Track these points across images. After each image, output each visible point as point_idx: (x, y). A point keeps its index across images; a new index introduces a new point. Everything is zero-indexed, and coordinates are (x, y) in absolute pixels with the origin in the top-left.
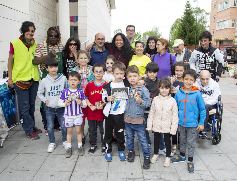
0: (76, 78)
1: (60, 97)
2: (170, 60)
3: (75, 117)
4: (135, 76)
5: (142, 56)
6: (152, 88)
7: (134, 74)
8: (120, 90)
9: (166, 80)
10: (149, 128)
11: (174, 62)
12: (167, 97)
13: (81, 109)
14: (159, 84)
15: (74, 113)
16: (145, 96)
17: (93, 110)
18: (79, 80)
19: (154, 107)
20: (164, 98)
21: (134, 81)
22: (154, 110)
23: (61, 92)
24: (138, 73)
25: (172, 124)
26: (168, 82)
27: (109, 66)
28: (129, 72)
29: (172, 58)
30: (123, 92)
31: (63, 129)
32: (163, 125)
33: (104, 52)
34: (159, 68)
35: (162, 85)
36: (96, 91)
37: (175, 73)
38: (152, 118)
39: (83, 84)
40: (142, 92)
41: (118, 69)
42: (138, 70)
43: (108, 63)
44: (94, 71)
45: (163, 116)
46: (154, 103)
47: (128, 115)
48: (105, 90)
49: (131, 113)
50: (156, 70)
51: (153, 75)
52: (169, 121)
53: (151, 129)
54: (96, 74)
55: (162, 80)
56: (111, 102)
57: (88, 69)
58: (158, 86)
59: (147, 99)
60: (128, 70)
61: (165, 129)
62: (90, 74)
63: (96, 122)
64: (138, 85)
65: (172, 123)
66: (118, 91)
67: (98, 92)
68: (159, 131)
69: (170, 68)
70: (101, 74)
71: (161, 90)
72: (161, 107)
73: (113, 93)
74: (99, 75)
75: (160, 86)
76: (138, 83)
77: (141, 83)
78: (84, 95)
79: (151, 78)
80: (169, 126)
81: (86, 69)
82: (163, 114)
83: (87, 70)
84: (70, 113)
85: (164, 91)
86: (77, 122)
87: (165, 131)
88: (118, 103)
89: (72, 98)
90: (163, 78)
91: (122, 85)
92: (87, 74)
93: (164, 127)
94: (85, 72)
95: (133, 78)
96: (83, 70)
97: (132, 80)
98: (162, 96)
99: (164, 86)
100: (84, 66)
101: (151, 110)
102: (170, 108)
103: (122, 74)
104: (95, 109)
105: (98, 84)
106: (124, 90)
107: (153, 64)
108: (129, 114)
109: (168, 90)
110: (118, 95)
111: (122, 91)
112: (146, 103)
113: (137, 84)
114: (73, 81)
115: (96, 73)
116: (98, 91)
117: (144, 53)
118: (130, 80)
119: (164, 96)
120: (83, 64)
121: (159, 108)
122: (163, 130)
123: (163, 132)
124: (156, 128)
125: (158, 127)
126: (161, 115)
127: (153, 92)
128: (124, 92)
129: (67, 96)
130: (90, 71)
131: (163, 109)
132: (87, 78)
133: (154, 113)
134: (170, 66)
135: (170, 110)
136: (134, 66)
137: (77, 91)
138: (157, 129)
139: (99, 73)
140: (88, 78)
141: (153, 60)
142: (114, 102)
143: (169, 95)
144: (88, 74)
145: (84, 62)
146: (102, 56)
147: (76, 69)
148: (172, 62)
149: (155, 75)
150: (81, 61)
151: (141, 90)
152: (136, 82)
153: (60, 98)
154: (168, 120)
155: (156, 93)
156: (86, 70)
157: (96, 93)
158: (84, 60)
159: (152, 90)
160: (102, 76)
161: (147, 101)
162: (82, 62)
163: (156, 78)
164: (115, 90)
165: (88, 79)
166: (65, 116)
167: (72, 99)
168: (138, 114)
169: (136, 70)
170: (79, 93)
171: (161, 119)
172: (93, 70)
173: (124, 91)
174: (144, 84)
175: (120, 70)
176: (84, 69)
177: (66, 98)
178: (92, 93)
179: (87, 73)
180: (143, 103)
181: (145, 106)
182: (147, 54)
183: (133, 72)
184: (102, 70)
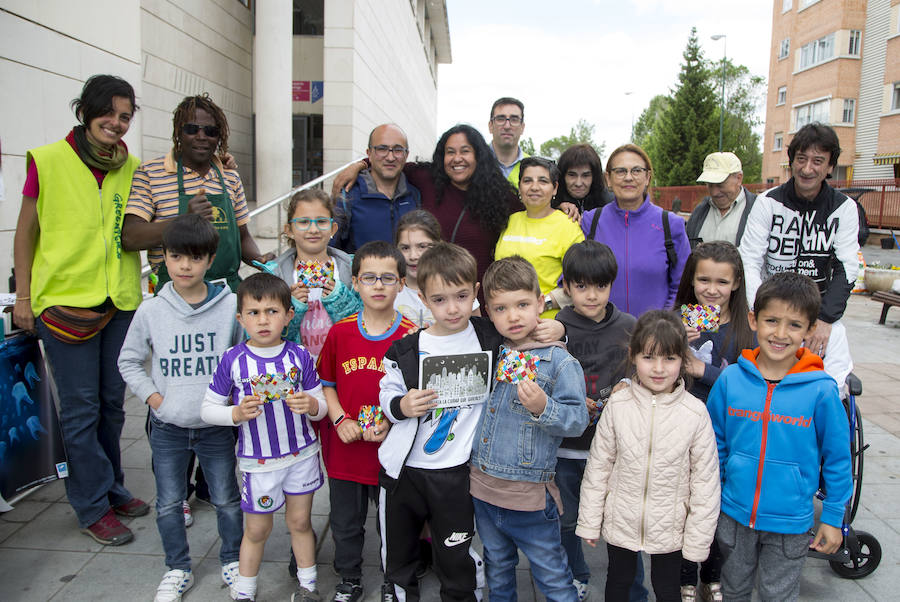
0: (276, 305)
1: (212, 381)
4: (523, 304)
5: (547, 215)
7: (520, 295)
8: (455, 364)
9: (664, 321)
10: (586, 530)
12: (668, 397)
14: (634, 338)
15: (284, 448)
16: (562, 387)
17: (345, 441)
18: (287, 310)
19: (611, 440)
20: (654, 400)
21: (521, 326)
22: (613, 451)
23: (214, 362)
24: (535, 289)
25: (688, 511)
26: (677, 330)
27: (411, 260)
28: (497, 289)
29: (672, 226)
30: (467, 374)
32: (650, 520)
33: (402, 199)
35: (650, 342)
36: (363, 360)
38: (602, 486)
39: (308, 328)
40: (551, 366)
41: (438, 279)
42: (533, 275)
43: (407, 247)
44: (360, 275)
45: (653, 481)
46: (610, 421)
47: (484, 467)
48: (394, 366)
49: (494, 457)
51: (592, 296)
52: (679, 499)
53: (595, 535)
54: (368, 289)
55: (650, 320)
57: (329, 265)
58: (627, 345)
59: (569, 400)
60: (489, 278)
61: (661, 537)
62: (338, 285)
63: (360, 492)
64: (536, 340)
65: (693, 509)
66: (445, 369)
67: (372, 366)
68: (632, 544)
70: (388, 289)
71: (644, 366)
72: (645, 443)
73: (427, 380)
74: (381, 289)
75: (638, 348)
76: (538, 332)
77: (551, 330)
79: (584, 309)
80: (676, 524)
81: (318, 269)
82: (654, 472)
83: (326, 269)
84: (267, 452)
85: (659, 368)
87: (658, 546)
88: (449, 417)
89: (266, 393)
90: (650, 310)
91: (467, 343)
92: (326, 285)
93: (657, 527)
94: (316, 278)
95: (514, 313)
96: (309, 270)
97: (511, 322)
98: (647, 393)
99: (658, 346)
100: (313, 253)
101: (599, 449)
102: (682, 446)
103: (462, 296)
105: (374, 329)
106: (475, 363)
107: (591, 249)
108: (486, 464)
109: (673, 367)
110: (447, 387)
111: (463, 370)
112: (566, 413)
113: (532, 334)
114: (263, 318)
115: (365, 281)
116: (373, 360)
117: (555, 204)
118: (501, 322)
119: (654, 392)
120: (310, 245)
121: (632, 444)
122: (652, 541)
123: (650, 548)
124: (621, 529)
125: (628, 529)
126: (641, 478)
128: (471, 372)
130: (338, 274)
131: (650, 452)
132: (325, 304)
133: (610, 465)
135: (682, 455)
136: (515, 263)
138: (626, 533)
139: (379, 284)
140: (331, 303)
141: (590, 231)
142: (430, 418)
144: (331, 287)
145: (316, 237)
146: (392, 212)
147: (281, 265)
150: (302, 233)
151: (548, 358)
152: (526, 330)
153: (211, 387)
154: (673, 495)
155: (607, 375)
156: (322, 271)
157: (365, 366)
158: (314, 228)
159: (591, 359)
160: (393, 298)
161: (571, 407)
162: (308, 236)
164: (437, 365)
165: (330, 306)
166: (245, 466)
167: (269, 396)
168: (526, 464)
169: (525, 278)
171: (641, 492)
172: (356, 270)
173: (471, 367)
174: (560, 336)
175: (449, 285)
176: (312, 267)
177: (242, 387)
178: (349, 367)
179: (324, 282)
180: (550, 409)
181: (557, 427)
182: (565, 205)
183: (513, 287)
184: (392, 271)
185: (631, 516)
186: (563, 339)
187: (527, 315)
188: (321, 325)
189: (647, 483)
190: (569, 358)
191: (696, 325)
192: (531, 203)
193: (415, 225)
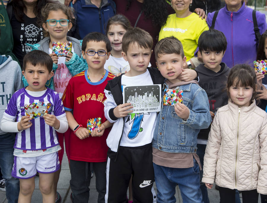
1: (6, 108)
2: (253, 23)
3: (42, 153)
4: (174, 61)
5: (187, 15)
6: (212, 88)
7: (173, 56)
8: (141, 91)
9: (243, 69)
11: (263, 28)
12: (246, 108)
13: (54, 135)
14: (229, 78)
15: (38, 145)
16: (197, 104)
17: (81, 138)
18: (50, 72)
19: (218, 132)
20: (239, 110)
21: (174, 72)
22: (219, 137)
23: (5, 98)
24: (181, 54)
25: (260, 169)
26: (250, 74)
27: (115, 40)
28: (161, 53)
29: (258, 19)
30: (148, 96)
31: (10, 182)
32: (239, 172)
33: (105, 7)
34: (226, 43)
35: (236, 80)
36: (89, 95)
37: (264, 53)
38: (215, 156)
39: (58, 78)
40: (190, 94)
41: (136, 44)
43: (112, 34)
44: (86, 50)
45: (240, 152)
46: (217, 122)
47: (160, 148)
48: (109, 93)
49: (166, 142)
50: (219, 48)
51: (213, 57)
52: (254, 162)
53: (212, 182)
54: (91, 58)
55: (236, 69)
56: (124, 118)
57: (69, 45)
58: (226, 83)
59: (201, 110)
60: (158, 47)
61: (246, 181)
64: (182, 80)
65: (262, 167)
66: (136, 93)
67: (94, 98)
68: (231, 186)
69: (255, 43)
70: (101, 58)
71: (234, 92)
72: (235, 132)
73: (127, 99)
74: (98, 58)
75: (230, 84)
76: (183, 76)
77: (189, 75)
78: (62, 103)
79: (209, 64)
80: (253, 175)
81: (63, 46)
82: (240, 147)
83: (68, 47)
84: (28, 146)
85: (241, 93)
86: (46, 164)
87: (244, 186)
88: (139, 120)
89: (33, 113)
90: (237, 65)
91: (146, 80)
92: (68, 55)
93: (243, 176)
94: (62, 51)
95: (170, 65)
96: (58, 47)
97: (168, 70)
98: (236, 107)
99: (240, 82)
101: (213, 137)
102: (254, 133)
103: (146, 54)
104: (86, 135)
105: (94, 79)
106: (152, 90)
107: (212, 33)
108: (161, 146)
109: (248, 93)
110: (138, 102)
111: (146, 94)
112: (200, 118)
113: (179, 77)
114: (36, 75)
115: (89, 54)
116: (94, 95)
117: (192, 9)
118: (163, 70)
119: (240, 106)
120: (57, 34)
121: (229, 133)
122: (241, 184)
123: (240, 188)
124: (224, 178)
125: (228, 177)
126: (234, 149)
127: (213, 96)
128: (150, 95)
129: (22, 108)
130: (74, 52)
131: (238, 136)
132: (68, 66)
133: (218, 145)
134: (254, 38)
135: (255, 138)
136: (171, 40)
137: (44, 96)
138: (227, 180)
139: (96, 55)
140: (70, 65)
141: (212, 24)
142: (129, 120)
143: (251, 102)
144: (70, 56)
145: (59, 30)
146: (100, 15)
148: (259, 28)
149: (219, 57)
150: (53, 27)
151: (189, 90)
152: (176, 74)
153: (6, 111)
154: (251, 159)
155: (221, 100)
156: (66, 48)
157: (90, 99)
158: (59, 25)
159: (212, 91)
160: (104, 62)
161: (202, 114)
162: (56, 29)
163: (222, 64)
164: (132, 91)
165: (70, 67)
166: (16, 153)
167: (35, 115)
168: (182, 144)
169: (176, 48)
170: (49, 100)
171: (234, 157)
172: (84, 48)
173: (150, 92)
174: (194, 77)
175: (141, 47)
176: (60, 45)
177: (20, 111)
178: (81, 99)
179: (66, 53)
180: (191, 116)
181: (196, 125)
182: (197, 10)
183: (170, 52)
184: (104, 49)
185: (229, 170)
186: (196, 79)
187: (177, 67)
188: (64, 77)
189: (237, 152)
190: (200, 89)
191: (262, 71)
192: (178, 9)
193: (117, 22)
